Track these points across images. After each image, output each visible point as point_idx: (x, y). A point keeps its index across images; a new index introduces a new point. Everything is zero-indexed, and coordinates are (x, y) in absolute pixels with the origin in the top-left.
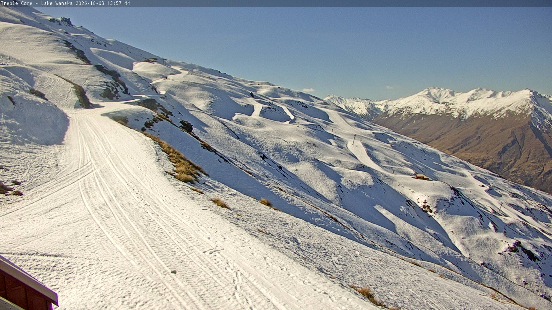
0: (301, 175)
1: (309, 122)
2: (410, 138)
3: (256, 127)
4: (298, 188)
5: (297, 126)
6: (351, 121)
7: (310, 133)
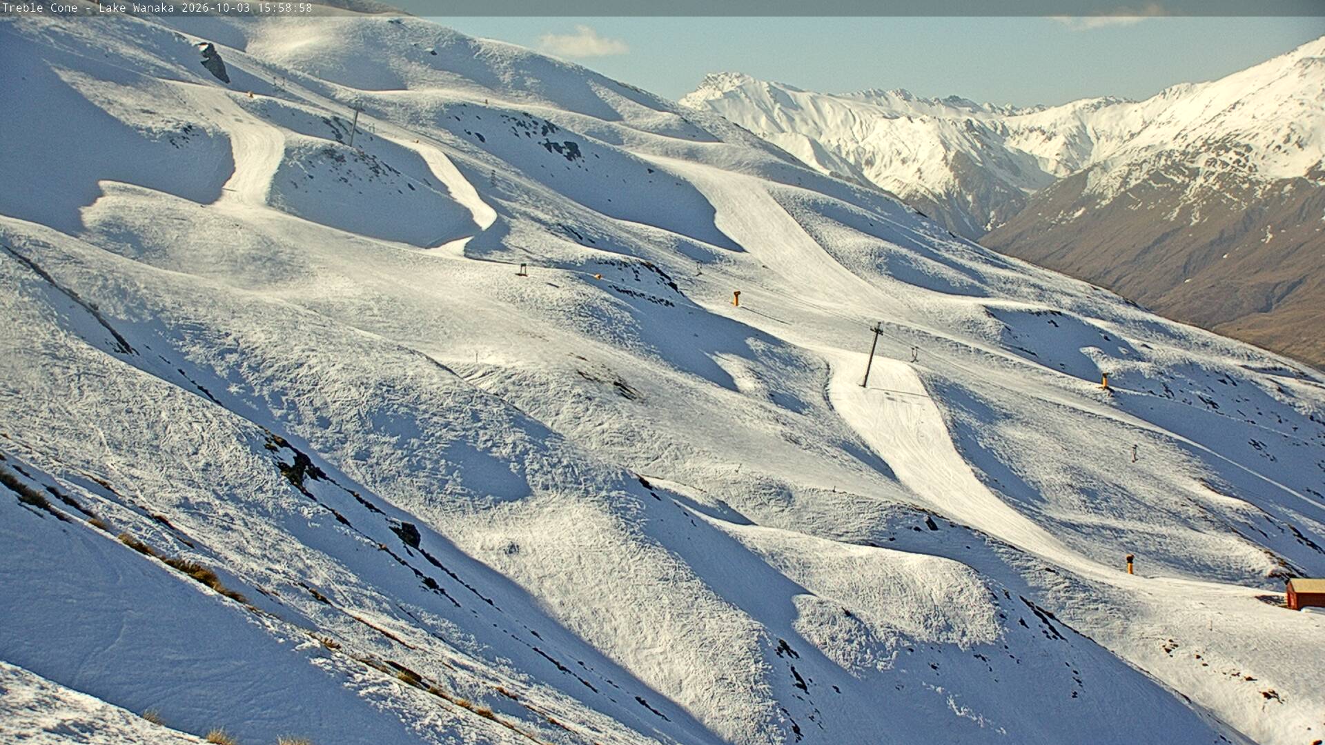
0: (541, 579)
1: (592, 243)
2: (1236, 344)
3: (245, 276)
4: (519, 666)
5: (518, 269)
6: (852, 241)
7: (595, 312)
